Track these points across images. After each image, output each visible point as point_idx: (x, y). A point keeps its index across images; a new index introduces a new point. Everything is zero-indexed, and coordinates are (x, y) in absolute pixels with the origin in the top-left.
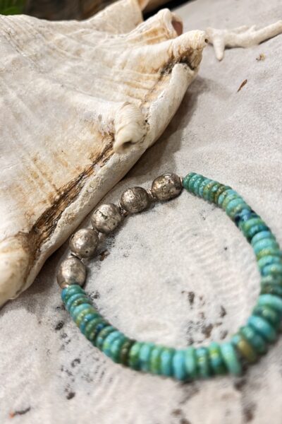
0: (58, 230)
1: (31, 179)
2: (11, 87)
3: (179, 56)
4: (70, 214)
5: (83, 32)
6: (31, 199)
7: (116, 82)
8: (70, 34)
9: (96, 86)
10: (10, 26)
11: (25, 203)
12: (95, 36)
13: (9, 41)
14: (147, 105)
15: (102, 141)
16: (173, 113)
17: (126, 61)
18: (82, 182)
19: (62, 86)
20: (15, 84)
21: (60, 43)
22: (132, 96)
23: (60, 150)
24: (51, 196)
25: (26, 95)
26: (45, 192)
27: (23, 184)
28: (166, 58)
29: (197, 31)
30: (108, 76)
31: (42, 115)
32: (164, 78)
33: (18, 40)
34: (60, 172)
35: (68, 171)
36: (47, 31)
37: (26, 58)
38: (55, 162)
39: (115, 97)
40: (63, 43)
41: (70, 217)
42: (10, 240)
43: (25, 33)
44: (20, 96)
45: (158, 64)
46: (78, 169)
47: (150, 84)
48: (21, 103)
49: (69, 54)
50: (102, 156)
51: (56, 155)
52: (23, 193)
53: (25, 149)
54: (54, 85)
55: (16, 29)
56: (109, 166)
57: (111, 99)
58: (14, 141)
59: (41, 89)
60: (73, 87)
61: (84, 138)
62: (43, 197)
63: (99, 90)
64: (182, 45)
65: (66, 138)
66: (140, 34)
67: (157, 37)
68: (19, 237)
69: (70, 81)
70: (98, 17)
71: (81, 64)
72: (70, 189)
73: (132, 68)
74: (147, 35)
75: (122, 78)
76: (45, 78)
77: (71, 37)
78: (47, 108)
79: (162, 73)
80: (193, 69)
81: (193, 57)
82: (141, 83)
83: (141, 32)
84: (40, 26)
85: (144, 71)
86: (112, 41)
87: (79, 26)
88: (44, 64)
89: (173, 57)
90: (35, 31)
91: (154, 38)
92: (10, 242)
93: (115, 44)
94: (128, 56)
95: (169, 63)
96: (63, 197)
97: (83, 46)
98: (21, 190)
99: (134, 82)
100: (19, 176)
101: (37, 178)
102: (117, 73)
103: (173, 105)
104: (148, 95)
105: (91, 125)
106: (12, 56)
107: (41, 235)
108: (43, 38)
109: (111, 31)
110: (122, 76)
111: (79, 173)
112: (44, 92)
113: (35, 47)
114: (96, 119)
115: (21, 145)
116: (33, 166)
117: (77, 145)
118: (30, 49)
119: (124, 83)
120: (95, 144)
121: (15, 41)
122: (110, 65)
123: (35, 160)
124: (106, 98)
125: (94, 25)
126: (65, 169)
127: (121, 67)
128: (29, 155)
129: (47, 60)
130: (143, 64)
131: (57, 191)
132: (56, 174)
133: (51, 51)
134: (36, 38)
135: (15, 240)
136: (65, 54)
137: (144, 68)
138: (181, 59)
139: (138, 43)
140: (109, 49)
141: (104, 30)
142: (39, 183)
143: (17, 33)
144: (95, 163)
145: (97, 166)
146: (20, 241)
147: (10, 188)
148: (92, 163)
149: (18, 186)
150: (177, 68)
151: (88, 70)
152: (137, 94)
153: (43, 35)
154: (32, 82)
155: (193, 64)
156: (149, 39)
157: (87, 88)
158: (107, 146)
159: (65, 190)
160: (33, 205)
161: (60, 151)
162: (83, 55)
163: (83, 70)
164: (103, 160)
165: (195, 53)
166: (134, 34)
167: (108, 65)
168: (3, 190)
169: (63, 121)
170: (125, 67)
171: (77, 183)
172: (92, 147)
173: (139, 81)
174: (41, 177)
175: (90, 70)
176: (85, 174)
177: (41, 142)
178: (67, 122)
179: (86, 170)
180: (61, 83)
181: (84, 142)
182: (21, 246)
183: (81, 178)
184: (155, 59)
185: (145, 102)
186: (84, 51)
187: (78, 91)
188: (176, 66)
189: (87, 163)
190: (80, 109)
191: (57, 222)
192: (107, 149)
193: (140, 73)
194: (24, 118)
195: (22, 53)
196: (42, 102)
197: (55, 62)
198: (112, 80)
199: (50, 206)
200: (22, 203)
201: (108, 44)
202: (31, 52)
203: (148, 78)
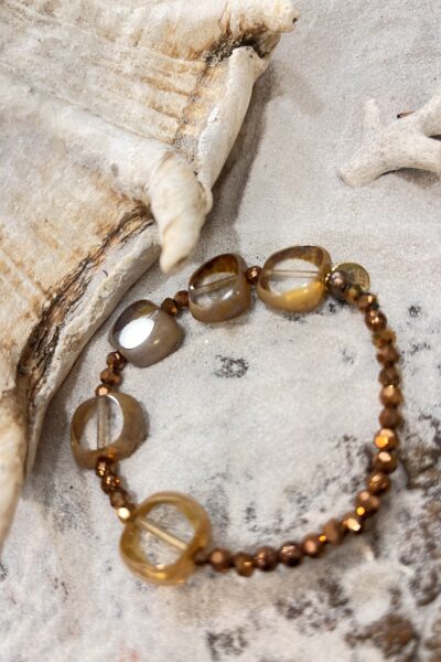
0: (56, 363)
3: (240, 33)
4: (75, 336)
6: (3, 314)
7: (126, 75)
9: (92, 85)
14: (188, 131)
15: (118, 205)
17: (142, 31)
18: (86, 276)
19: (32, 91)
22: (159, 109)
23: (41, 217)
24: (36, 304)
26: (25, 298)
28: (217, 33)
30: (111, 60)
32: (212, 71)
34: (48, 260)
35: (60, 257)
38: (36, 243)
41: (74, 339)
45: (202, 41)
46: (78, 252)
47: (188, 83)
49: (31, 11)
50: (118, 230)
51: (35, 227)
54: (15, 87)
56: (136, 257)
60: (50, 89)
61: (84, 198)
62: (24, 307)
63: (98, 95)
64: (248, 17)
65: (50, 197)
68: (6, 402)
69: (43, 76)
71: (56, 33)
72: (67, 287)
73: (153, 46)
75: (137, 67)
78: (7, 137)
79: (209, 59)
80: (262, 55)
81: (264, 36)
82: (170, 80)
85: (175, 55)
94: (145, 19)
95: (221, 42)
96: (55, 303)
99: (160, 77)
101: (7, 272)
102: (125, 55)
104: (188, 108)
105: (95, 176)
107: (31, 376)
110: (136, 62)
111: (80, 259)
117: (71, 210)
119: (142, 79)
120: (104, 209)
122: (110, 36)
126: (55, 252)
127: (132, 41)
130: (174, 39)
131: (45, 293)
132: (39, 263)
136: (23, 12)
137: (176, 48)
138: (244, 38)
142: (13, 283)
144: (107, 244)
145: (110, 255)
146: (8, 410)
148: (101, 243)
150: (238, 56)
151: (72, 47)
152: (168, 106)
155: (263, 48)
157: (76, 90)
158: (126, 214)
159: (60, 289)
160: (9, 325)
161: (43, 221)
162: (58, 13)
163: (63, 47)
164: (122, 237)
165: (270, 33)
167: (107, 37)
169: (43, 162)
170: (140, 42)
171: (77, 277)
172: (101, 213)
173: (169, 75)
174: (14, 270)
175: (76, 47)
176: (90, 261)
177: (6, 205)
178: (49, 165)
179: (92, 254)
180: (28, 82)
181: (83, 206)
182: (11, 418)
183: (85, 267)
184: (195, 32)
185: (185, 122)
186: (60, 6)
187: (62, 100)
188: (236, 51)
189: (92, 242)
190: (72, 145)
191: (54, 351)
192: (127, 219)
193: (167, 57)
197: (6, 31)
198: (118, 72)
199: (37, 321)
203: (183, 70)
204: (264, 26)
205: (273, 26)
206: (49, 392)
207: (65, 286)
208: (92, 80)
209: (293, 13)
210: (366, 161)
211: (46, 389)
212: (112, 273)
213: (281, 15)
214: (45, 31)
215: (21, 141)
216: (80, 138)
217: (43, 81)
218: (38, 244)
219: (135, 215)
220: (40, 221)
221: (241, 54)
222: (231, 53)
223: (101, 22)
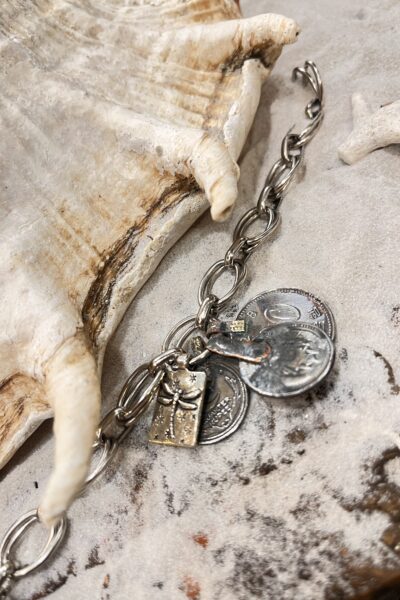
0: (111, 311)
1: (62, 240)
2: (8, 96)
3: (250, 48)
4: (125, 289)
6: (68, 271)
7: (159, 83)
9: (132, 91)
11: (62, 278)
15: (159, 182)
17: (169, 50)
18: (133, 241)
19: (87, 94)
20: (12, 90)
21: (62, 16)
22: (187, 108)
23: (96, 193)
24: (93, 265)
25: (34, 108)
26: (84, 259)
27: (53, 250)
28: (231, 49)
30: (145, 72)
31: (63, 141)
32: (227, 79)
34: (102, 228)
35: (112, 226)
37: (19, 45)
38: (91, 213)
39: (164, 111)
41: (126, 292)
42: (71, 343)
44: (24, 111)
45: (218, 56)
46: (126, 221)
47: (209, 88)
48: (28, 123)
49: (78, 34)
50: (159, 203)
51: (91, 201)
52: (55, 264)
53: (45, 195)
54: (73, 92)
56: (177, 221)
57: (159, 113)
58: (27, 185)
59: (53, 99)
60: (100, 94)
61: (131, 177)
62: (83, 266)
63: (138, 98)
65: (103, 176)
67: (208, 11)
68: (79, 336)
69: (94, 84)
71: (100, 52)
72: (118, 250)
73: (178, 61)
74: (194, 6)
75: (167, 77)
76: (57, 80)
78: (68, 130)
79: (224, 70)
80: (268, 66)
81: (270, 50)
82: (195, 86)
83: (184, 1)
85: (197, 67)
88: (46, 53)
89: (240, 48)
91: (204, 11)
92: (72, 346)
93: (143, 18)
94: (172, 40)
95: (234, 56)
96: (108, 264)
97: (99, 21)
98: (52, 259)
99: (186, 84)
100: (45, 238)
101: (69, 237)
102: (156, 69)
104: (210, 107)
105: (141, 158)
107: (92, 322)
108: (36, 8)
110: (166, 73)
111: (128, 227)
112: (59, 103)
113: (28, 25)
115: (39, 191)
116: (61, 221)
117: (120, 187)
118: (21, 28)
119: (172, 86)
120: (148, 186)
122: (144, 54)
123: (62, 211)
126: (107, 222)
127: (162, 58)
128: (53, 203)
129: (49, 45)
130: (196, 55)
131: (100, 255)
132: (95, 231)
133: (52, 31)
134: (25, 10)
135: (77, 342)
136: (73, 35)
137: (197, 63)
138: (253, 52)
139: (179, 18)
140: (136, 24)
142: (74, 246)
144: (150, 212)
145: (153, 223)
146: (82, 342)
147: (38, 259)
148: (145, 214)
149: (47, 254)
150: (249, 65)
151: (114, 62)
152: (194, 106)
154: (37, 87)
155: (267, 60)
156: (197, 12)
157: (120, 95)
158: (167, 189)
159: (111, 253)
160: (73, 280)
161: (97, 196)
162: (101, 36)
163: (108, 63)
164: (162, 208)
167: (141, 55)
168: (30, 264)
169: (96, 150)
170: (168, 59)
171: (125, 242)
172: (144, 189)
173: (192, 83)
174: (74, 236)
175: (117, 63)
176: (137, 228)
177: (67, 184)
178: (101, 152)
179: (138, 223)
180: (83, 89)
181: (131, 183)
182: (84, 348)
183: (132, 234)
184: (212, 48)
185: (208, 117)
186: (102, 30)
187: (110, 102)
188: (247, 63)
189: (137, 213)
190: (122, 134)
191: (109, 303)
192: (167, 193)
193: (190, 70)
194: (36, 147)
195: (12, 37)
196: (58, 120)
197: (61, 49)
198: (152, 81)
199: (94, 278)
200: (59, 279)
201: (133, 17)
202: (24, 33)
203: (204, 79)
204: (270, 40)
205: (278, 40)
206: (107, 336)
207: (115, 249)
208: (132, 87)
209: (295, 29)
210: (360, 141)
211: (104, 334)
212: (156, 236)
213: (286, 29)
214: (91, 51)
215: (78, 133)
216: (129, 128)
217: (94, 87)
218: (93, 215)
219: (175, 189)
220: (94, 197)
221: (252, 64)
222: (242, 64)
223: (136, 43)
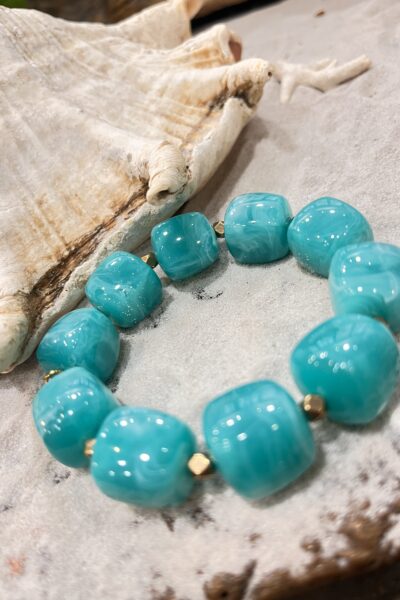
0: (64, 295)
1: (34, 227)
2: (14, 105)
3: (234, 88)
4: (82, 276)
5: (111, 42)
6: (32, 252)
7: (152, 112)
8: (94, 42)
9: (126, 116)
10: (16, 25)
11: (24, 256)
12: (127, 48)
13: (14, 45)
14: (189, 147)
15: (129, 187)
16: (221, 160)
17: (166, 87)
18: (99, 237)
19: (82, 111)
20: (19, 102)
21: (81, 53)
22: (170, 133)
23: (73, 193)
24: (58, 252)
25: (34, 118)
26: (50, 246)
27: (23, 233)
28: (218, 90)
29: (260, 60)
30: (142, 103)
31: (53, 146)
32: (212, 114)
33: (26, 44)
34: (72, 222)
35: (82, 221)
36: (65, 36)
37: (35, 69)
38: (66, 208)
39: (148, 133)
40: (84, 54)
41: (81, 279)
42: (7, 300)
43: (35, 35)
44: (25, 119)
45: (208, 95)
46: (96, 219)
47: (194, 120)
48: (26, 127)
49: (91, 69)
50: (127, 206)
51: (68, 199)
52: (23, 244)
53: (28, 187)
54: (71, 108)
55: (24, 28)
56: (136, 220)
57: (144, 134)
58: (14, 177)
59: (53, 112)
60: (95, 113)
61: (106, 181)
62: (48, 251)
63: (129, 121)
64: (240, 76)
65: (82, 179)
66: (186, 54)
67: (208, 60)
68: (18, 297)
69: (93, 105)
70: (132, 22)
71: (107, 84)
72: (84, 243)
73: (173, 97)
74: (196, 55)
75: (160, 108)
76: (60, 98)
77: (96, 47)
78: (60, 137)
79: (212, 107)
80: (251, 106)
81: (251, 91)
82: (183, 118)
83: (188, 50)
84: (56, 29)
85: (188, 102)
86: (149, 58)
87: (106, 33)
88: (58, 79)
89: (226, 89)
90: (49, 35)
91: (204, 60)
92: (8, 302)
93: (152, 63)
94: (170, 80)
95: (221, 95)
96: (73, 254)
97: (111, 61)
98: (20, 239)
99: (175, 115)
100: (19, 221)
101: (41, 226)
102: (153, 101)
103: (222, 150)
104: (192, 134)
105: (116, 165)
106: (19, 65)
107: (44, 298)
108: (59, 44)
109: (147, 44)
110: (160, 106)
111: (96, 225)
112: (57, 116)
113: (48, 56)
114: (124, 158)
115: (23, 183)
116: (37, 211)
117: (96, 190)
118: (42, 57)
119: (162, 115)
120: (119, 190)
121: (23, 45)
122: (144, 89)
123: (40, 203)
124: (138, 132)
125: (126, 33)
126: (78, 217)
127: (159, 94)
128: (33, 196)
129: (63, 74)
130: (187, 93)
131: (67, 245)
132: (66, 223)
133: (68, 63)
134: (49, 44)
135: (14, 300)
136: (86, 69)
137: (189, 99)
138: (237, 93)
139: (182, 65)
140: (145, 68)
141: (139, 41)
142: (44, 234)
143: (25, 34)
144: (118, 214)
145: (118, 223)
146: (19, 303)
147: (7, 236)
148: (113, 214)
149: (17, 234)
150: (231, 103)
151: (116, 93)
152: (177, 132)
153: (59, 41)
154: (42, 102)
155: (251, 101)
156: (197, 61)
157: (114, 117)
158: (135, 193)
159: (76, 245)
160: (35, 260)
161: (74, 195)
162: (110, 72)
163: (111, 93)
164: (129, 211)
165: (255, 87)
166: (179, 52)
167: (142, 90)
169: (81, 156)
170: (164, 95)
171: (93, 236)
172: (116, 193)
173: (181, 115)
174: (47, 225)
175: (119, 93)
176: (104, 226)
177: (49, 180)
178: (85, 159)
179: (106, 222)
180: (80, 107)
181: (105, 187)
182: (20, 308)
183: (98, 232)
184: (203, 88)
185: (187, 142)
186: (113, 68)
187: (101, 120)
188: (230, 100)
189: (106, 213)
190: (103, 144)
191: (64, 286)
192: (135, 197)
193: (182, 105)
194: (29, 148)
195: (31, 62)
196: (53, 130)
197: (73, 77)
198: (146, 110)
199: (56, 263)
200: (22, 256)
201: (144, 61)
202: (43, 62)
203: (193, 112)
204: (250, 81)
205: (255, 79)
206: (54, 312)
207: (81, 242)
208: (126, 112)
209: (268, 69)
213: (260, 70)
215: (69, 141)
216: (109, 139)
218: (67, 210)
219: (142, 194)
220: (71, 195)
221: (234, 102)
223: (139, 80)
